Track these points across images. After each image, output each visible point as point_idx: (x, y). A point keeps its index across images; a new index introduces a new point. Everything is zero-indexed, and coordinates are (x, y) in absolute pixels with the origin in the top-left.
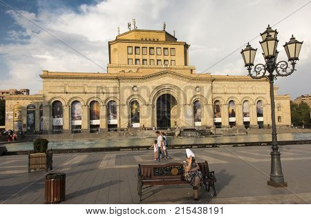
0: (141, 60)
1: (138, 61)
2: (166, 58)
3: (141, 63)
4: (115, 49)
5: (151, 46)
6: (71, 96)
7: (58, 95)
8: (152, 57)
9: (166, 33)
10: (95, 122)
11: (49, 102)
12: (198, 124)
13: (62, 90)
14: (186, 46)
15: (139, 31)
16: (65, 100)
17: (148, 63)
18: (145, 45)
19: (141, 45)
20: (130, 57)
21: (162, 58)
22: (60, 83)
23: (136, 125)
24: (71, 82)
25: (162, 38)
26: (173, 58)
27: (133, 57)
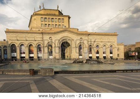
0: (48, 25)
1: (46, 25)
2: (60, 24)
3: (48, 26)
4: (35, 19)
5: (52, 17)
6: (20, 42)
7: (14, 41)
8: (53, 23)
9: (59, 11)
10: (31, 55)
11: (10, 45)
12: (81, 57)
13: (16, 39)
14: (69, 18)
15: (45, 9)
16: (17, 44)
17: (51, 26)
18: (49, 17)
19: (47, 17)
20: (42, 23)
21: (57, 23)
22: (14, 35)
23: (51, 57)
24: (20, 35)
25: (57, 13)
26: (63, 24)
27: (44, 23)
